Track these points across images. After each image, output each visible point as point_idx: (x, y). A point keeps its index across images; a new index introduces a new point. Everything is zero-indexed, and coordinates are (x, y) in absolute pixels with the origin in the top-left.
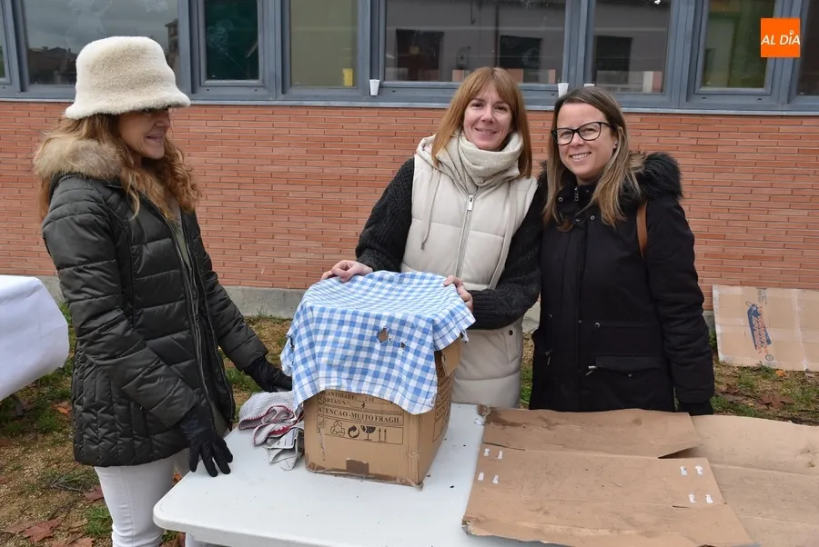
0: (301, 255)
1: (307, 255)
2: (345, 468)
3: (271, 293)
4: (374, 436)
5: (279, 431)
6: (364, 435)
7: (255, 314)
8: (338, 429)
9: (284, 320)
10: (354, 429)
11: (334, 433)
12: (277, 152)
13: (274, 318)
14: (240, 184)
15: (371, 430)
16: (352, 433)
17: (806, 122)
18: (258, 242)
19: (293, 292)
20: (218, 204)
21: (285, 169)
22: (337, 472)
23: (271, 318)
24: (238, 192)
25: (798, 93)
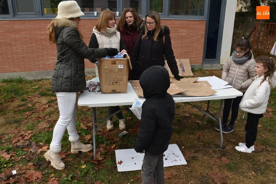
0: (52, 61)
1: (53, 61)
2: (111, 92)
3: (44, 72)
4: (117, 84)
5: (94, 88)
6: (115, 84)
7: (40, 78)
8: (110, 83)
9: (49, 79)
10: (113, 83)
11: (109, 84)
12: (42, 32)
13: (46, 79)
14: (32, 43)
15: (117, 82)
16: (113, 84)
17: (172, 21)
18: (39, 58)
19: (50, 71)
20: (26, 48)
21: (45, 37)
22: (109, 93)
23: (45, 79)
24: (31, 45)
25: (169, 15)
